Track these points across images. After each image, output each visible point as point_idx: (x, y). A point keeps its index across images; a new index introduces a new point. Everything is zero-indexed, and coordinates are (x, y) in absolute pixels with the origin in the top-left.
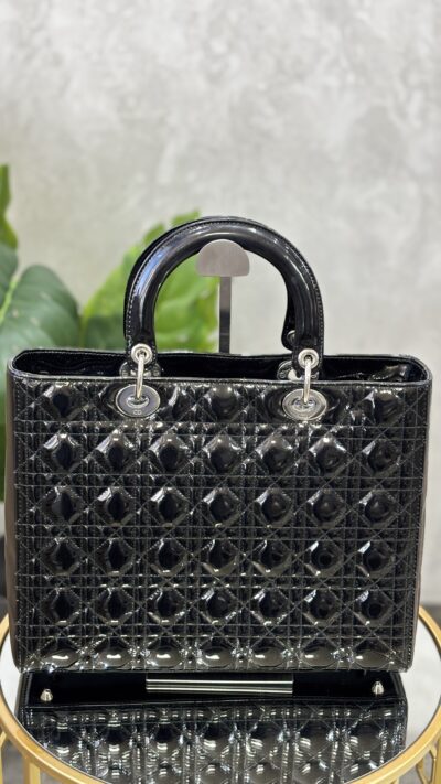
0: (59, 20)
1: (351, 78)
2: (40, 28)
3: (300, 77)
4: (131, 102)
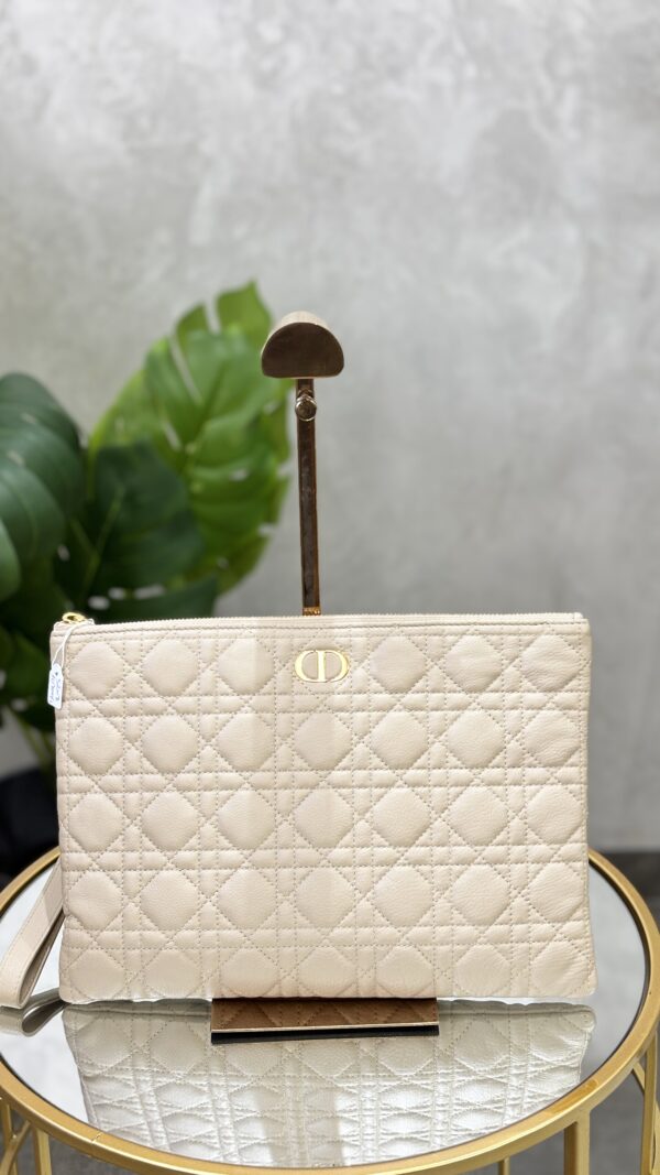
1: (471, 71)
3: (395, 73)
4: (144, 122)
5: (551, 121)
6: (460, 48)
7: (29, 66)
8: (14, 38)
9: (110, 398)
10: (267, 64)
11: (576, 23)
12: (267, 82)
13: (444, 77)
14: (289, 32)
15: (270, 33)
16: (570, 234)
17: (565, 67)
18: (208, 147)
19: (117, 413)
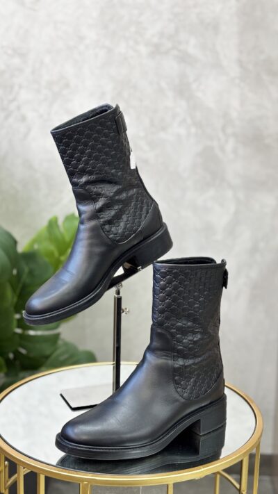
0: (24, 95)
1: (193, 130)
2: (14, 100)
3: (164, 129)
5: (223, 151)
6: (189, 121)
7: (23, 119)
8: (19, 108)
9: (33, 236)
11: (234, 114)
13: (182, 131)
16: (230, 194)
17: (229, 130)
19: (34, 241)
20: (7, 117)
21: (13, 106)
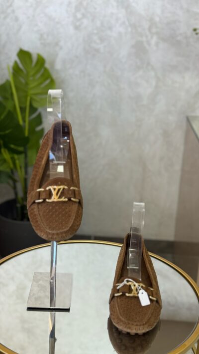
1: (130, 29)
2: (11, 6)
3: (110, 29)
4: (45, 36)
5: (149, 44)
6: (127, 23)
7: (17, 19)
8: (13, 11)
10: (78, 24)
11: (157, 19)
12: (77, 28)
14: (84, 16)
15: (79, 16)
16: (152, 73)
17: (154, 30)
18: (62, 43)
20: (5, 18)
21: (9, 11)
